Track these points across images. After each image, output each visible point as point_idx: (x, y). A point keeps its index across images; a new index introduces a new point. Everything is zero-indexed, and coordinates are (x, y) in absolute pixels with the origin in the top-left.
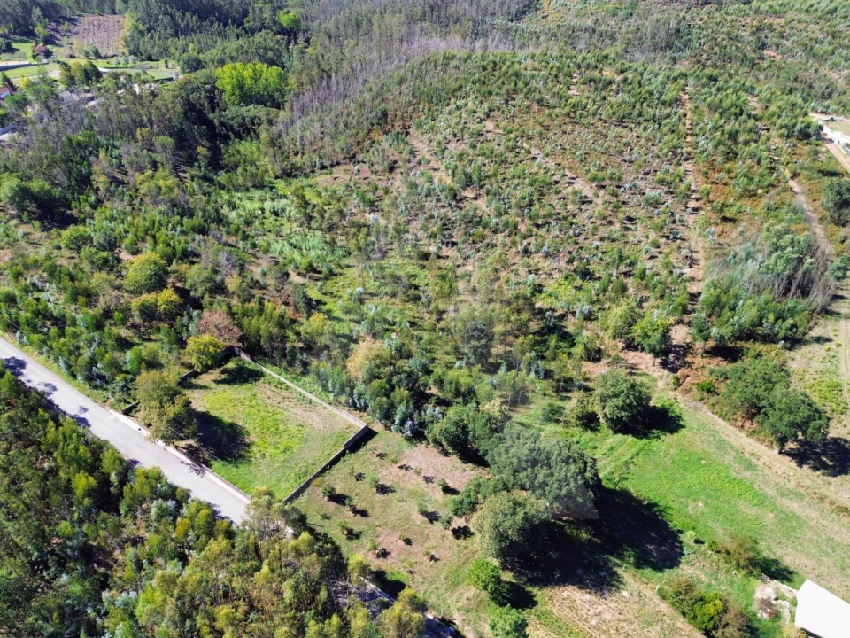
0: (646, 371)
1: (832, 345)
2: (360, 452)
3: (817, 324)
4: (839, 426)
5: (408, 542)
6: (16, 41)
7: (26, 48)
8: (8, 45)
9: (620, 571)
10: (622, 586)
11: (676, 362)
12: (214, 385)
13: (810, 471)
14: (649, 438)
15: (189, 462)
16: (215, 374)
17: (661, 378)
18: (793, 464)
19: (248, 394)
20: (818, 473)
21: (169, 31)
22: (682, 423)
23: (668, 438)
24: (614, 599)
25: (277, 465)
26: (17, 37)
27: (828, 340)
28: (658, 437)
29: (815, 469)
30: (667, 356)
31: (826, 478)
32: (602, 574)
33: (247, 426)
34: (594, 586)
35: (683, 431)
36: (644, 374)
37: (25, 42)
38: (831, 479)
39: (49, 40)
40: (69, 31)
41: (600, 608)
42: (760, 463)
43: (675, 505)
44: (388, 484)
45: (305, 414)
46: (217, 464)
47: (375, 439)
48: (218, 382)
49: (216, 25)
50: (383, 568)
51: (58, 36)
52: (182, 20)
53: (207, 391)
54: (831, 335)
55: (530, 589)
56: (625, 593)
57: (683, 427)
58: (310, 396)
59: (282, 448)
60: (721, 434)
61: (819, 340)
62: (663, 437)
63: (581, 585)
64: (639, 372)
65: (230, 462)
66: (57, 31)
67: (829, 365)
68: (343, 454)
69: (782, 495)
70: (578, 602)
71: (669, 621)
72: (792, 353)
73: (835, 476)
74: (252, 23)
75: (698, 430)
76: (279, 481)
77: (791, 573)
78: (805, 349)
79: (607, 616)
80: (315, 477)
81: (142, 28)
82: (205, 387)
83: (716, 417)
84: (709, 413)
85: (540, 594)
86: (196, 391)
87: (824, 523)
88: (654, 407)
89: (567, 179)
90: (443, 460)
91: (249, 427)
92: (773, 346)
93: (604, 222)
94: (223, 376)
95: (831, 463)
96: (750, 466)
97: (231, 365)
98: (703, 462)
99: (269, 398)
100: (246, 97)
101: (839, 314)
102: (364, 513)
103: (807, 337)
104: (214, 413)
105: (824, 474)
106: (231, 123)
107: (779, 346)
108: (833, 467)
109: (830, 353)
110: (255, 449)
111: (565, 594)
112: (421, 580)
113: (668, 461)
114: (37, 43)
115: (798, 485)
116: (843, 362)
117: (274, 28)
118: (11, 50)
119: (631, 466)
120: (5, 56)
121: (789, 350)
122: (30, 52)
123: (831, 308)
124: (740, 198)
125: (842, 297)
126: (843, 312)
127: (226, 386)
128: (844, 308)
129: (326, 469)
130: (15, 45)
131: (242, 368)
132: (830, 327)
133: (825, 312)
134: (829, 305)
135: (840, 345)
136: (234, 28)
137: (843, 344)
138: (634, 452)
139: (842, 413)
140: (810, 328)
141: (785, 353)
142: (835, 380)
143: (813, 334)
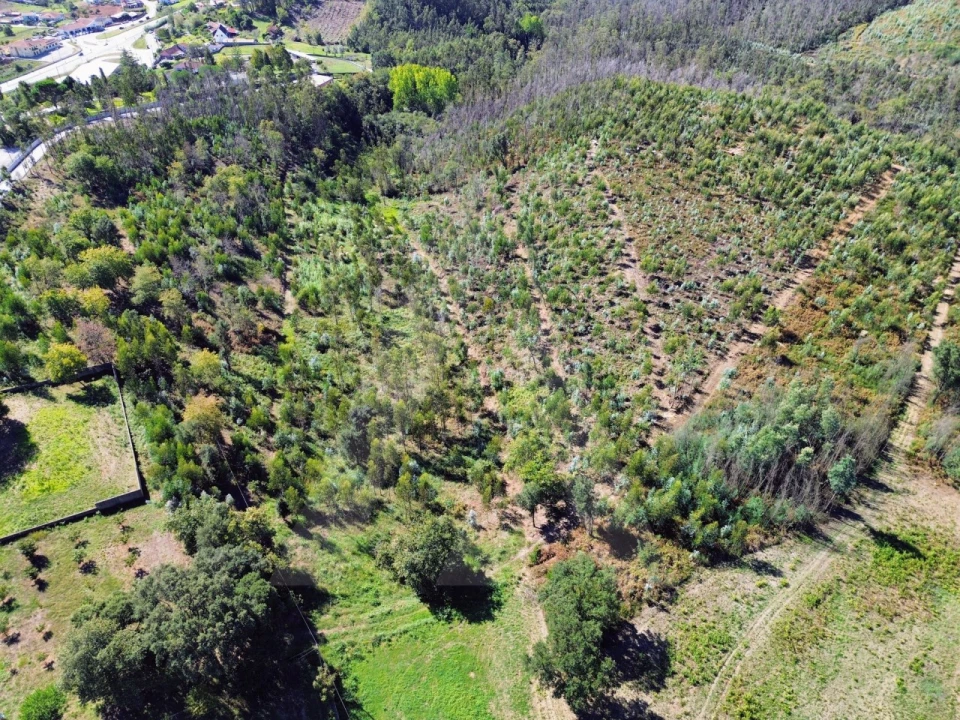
0: (524, 530)
1: (774, 582)
2: (111, 518)
3: (778, 543)
4: (677, 700)
5: (48, 636)
6: (259, 19)
7: (262, 27)
8: (249, 23)
11: (563, 531)
12: (63, 399)
14: (438, 617)
16: (77, 388)
17: (530, 545)
19: (83, 418)
21: (401, 24)
22: (496, 613)
23: (462, 627)
25: (24, 502)
26: (262, 16)
27: (776, 573)
28: (449, 619)
30: (557, 520)
33: (44, 451)
35: (489, 624)
36: (520, 534)
37: (264, 20)
39: (288, 21)
40: (310, 14)
44: (99, 563)
45: (108, 457)
47: (140, 508)
48: (70, 397)
49: (451, 22)
51: (298, 19)
52: (419, 13)
53: (52, 404)
54: (786, 567)
57: (492, 618)
59: (45, 487)
61: (762, 568)
62: (455, 622)
64: (516, 529)
66: (298, 12)
67: (743, 608)
72: (707, 572)
74: (491, 23)
75: (507, 631)
76: (9, 520)
78: (728, 575)
80: (38, 529)
81: (376, 17)
82: (53, 399)
84: (541, 614)
88: (489, 580)
89: (624, 260)
91: (44, 453)
92: (686, 553)
93: (624, 325)
94: (80, 393)
97: (98, 383)
98: (472, 675)
99: (96, 428)
100: (416, 103)
101: (827, 539)
102: (42, 586)
103: (747, 558)
106: (382, 127)
107: (691, 555)
109: (760, 592)
110: (23, 478)
112: (13, 685)
113: (431, 656)
114: (275, 23)
116: (768, 611)
117: (513, 31)
118: (250, 27)
119: (383, 644)
120: (244, 33)
121: (706, 566)
122: (265, 32)
123: (822, 528)
124: (831, 336)
125: (857, 518)
126: (838, 539)
127: (72, 403)
128: (845, 534)
129: (58, 523)
130: (255, 23)
131: (104, 389)
132: (794, 555)
133: (807, 530)
134: (825, 522)
135: (787, 585)
136: (470, 27)
137: (793, 585)
138: (402, 628)
139: (696, 684)
140: (762, 547)
141: (693, 569)
142: (731, 634)
143: (761, 556)
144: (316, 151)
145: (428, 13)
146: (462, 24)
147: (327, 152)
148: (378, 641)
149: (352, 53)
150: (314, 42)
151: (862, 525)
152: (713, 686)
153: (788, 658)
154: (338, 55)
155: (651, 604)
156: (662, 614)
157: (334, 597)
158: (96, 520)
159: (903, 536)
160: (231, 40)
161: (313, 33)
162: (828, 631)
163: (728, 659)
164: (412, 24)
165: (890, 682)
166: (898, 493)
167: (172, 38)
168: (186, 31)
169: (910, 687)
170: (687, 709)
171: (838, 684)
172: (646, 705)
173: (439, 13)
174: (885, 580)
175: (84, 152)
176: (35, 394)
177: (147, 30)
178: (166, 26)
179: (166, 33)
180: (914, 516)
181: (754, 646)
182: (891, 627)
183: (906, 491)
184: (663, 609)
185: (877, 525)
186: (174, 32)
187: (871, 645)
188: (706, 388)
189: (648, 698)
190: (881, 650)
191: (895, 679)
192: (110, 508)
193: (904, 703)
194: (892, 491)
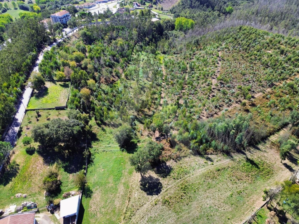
1: (209, 163)
3: (216, 154)
4: (167, 181)
6: (147, 2)
8: (144, 3)
9: (56, 164)
10: (51, 166)
11: (161, 139)
12: (58, 85)
13: (139, 184)
14: (120, 150)
16: (62, 83)
18: (139, 180)
19: (61, 89)
21: (188, 6)
22: (134, 152)
23: (125, 153)
24: (45, 166)
25: (41, 103)
26: (148, 1)
27: (211, 161)
28: (123, 151)
29: (141, 185)
30: (161, 137)
31: (139, 188)
32: (52, 161)
33: (49, 94)
34: (46, 161)
36: (151, 138)
37: (149, 3)
38: (140, 190)
39: (155, 3)
41: (40, 165)
43: (97, 165)
45: (62, 99)
46: (33, 97)
48: (60, 85)
49: (204, 7)
51: (158, 3)
52: (194, 3)
53: (56, 85)
54: (215, 160)
55: (36, 152)
56: (48, 167)
61: (208, 159)
63: (45, 159)
65: (36, 98)
67: (197, 166)
68: (53, 109)
69: (124, 184)
70: (39, 161)
72: (193, 156)
73: (142, 190)
74: (217, 8)
77: (90, 197)
78: (198, 158)
79: (38, 167)
80: (42, 109)
85: (36, 154)
87: (120, 197)
88: (138, 146)
89: (214, 77)
93: (205, 93)
95: (147, 186)
97: (67, 83)
98: (122, 164)
99: (62, 92)
102: (38, 120)
103: (206, 156)
104: (49, 89)
105: (141, 187)
106: (169, 35)
107: (189, 151)
108: (146, 188)
109: (204, 164)
110: (43, 99)
111: (39, 158)
114: (151, 4)
115: (132, 185)
116: (204, 169)
117: (223, 11)
118: (144, 4)
119: (105, 152)
120: (143, 6)
121: (193, 154)
122: (148, 6)
123: (232, 154)
124: (267, 107)
125: (245, 154)
126: (235, 157)
127: (60, 86)
128: (238, 157)
129: (46, 109)
130: (146, 3)
131: (68, 85)
132: (220, 158)
133: (227, 153)
134: (234, 153)
135: (213, 164)
136: (210, 9)
137: (215, 165)
138: (111, 150)
139: (174, 179)
140: (211, 154)
141: (189, 154)
142: (190, 171)
143: (210, 156)
144: (146, 38)
145: (197, 3)
146: (207, 8)
147: (149, 39)
148: (104, 151)
149: (170, 14)
150: (160, 9)
151: (245, 156)
152: (178, 181)
153: (202, 180)
154: (166, 14)
155: (173, 159)
156: (175, 163)
157: (100, 140)
158: (55, 111)
159: (256, 161)
160: (137, 7)
161: (161, 7)
162: (218, 177)
163: (186, 176)
164: (191, 7)
165: (229, 193)
166: (262, 151)
167: (123, 5)
168: (127, 4)
169: (234, 196)
170: (169, 183)
171: (214, 190)
172: (159, 180)
173: (201, 4)
174: (243, 170)
175: (85, 30)
176: (53, 82)
177: (118, 3)
178: (123, 3)
179: (122, 4)
180: (263, 158)
181: (195, 175)
182: (237, 181)
183: (265, 151)
184: (176, 161)
185: (249, 157)
186: (124, 4)
187: (229, 184)
188: (219, 113)
189: (160, 179)
190: (231, 186)
191: (231, 193)
192: (58, 109)
193: (229, 199)
194: (260, 150)
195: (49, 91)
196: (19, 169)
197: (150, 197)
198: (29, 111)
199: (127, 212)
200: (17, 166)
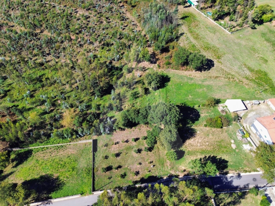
0: (148, 67)
1: (185, 35)
2: (98, 150)
3: (178, 30)
5: (140, 164)
9: (193, 127)
10: (196, 131)
11: (154, 60)
12: (15, 169)
13: (204, 72)
14: (165, 87)
15: (40, 203)
17: (153, 67)
18: (200, 72)
19: (34, 161)
20: (206, 71)
22: (169, 77)
24: (197, 135)
25: (76, 176)
28: (168, 85)
29: (205, 70)
32: (190, 131)
33: (48, 173)
34: (191, 136)
35: (171, 79)
38: (209, 71)
41: (197, 140)
42: (193, 77)
43: (185, 101)
44: (117, 152)
45: (65, 152)
46: (53, 195)
47: (98, 142)
48: (15, 166)
50: (142, 177)
54: (183, 32)
55: (180, 149)
56: (198, 132)
57: (170, 78)
58: (60, 145)
59: (71, 170)
60: (179, 74)
61: (181, 34)
62: (168, 84)
63: (189, 138)
64: (146, 69)
65: (57, 190)
67: (188, 41)
68: (94, 155)
69: (203, 82)
70: (192, 143)
71: (211, 131)
73: (209, 70)
75: (174, 77)
78: (180, 39)
79: (200, 141)
82: (12, 173)
83: (175, 70)
84: (172, 70)
85: (183, 148)
86: (10, 177)
87: (215, 83)
90: (125, 132)
91: (49, 172)
92: (174, 42)
94: (15, 163)
95: (207, 67)
96: (192, 79)
97: (13, 156)
98: (182, 85)
99: (44, 157)
102: (120, 167)
103: (179, 35)
104: (28, 179)
105: (207, 71)
108: (208, 68)
109: (186, 37)
110: (61, 178)
111: (188, 144)
112: (154, 171)
113: (174, 90)
115: (204, 77)
116: (190, 38)
125: (177, 19)
126: (180, 23)
132: (181, 29)
135: (186, 33)
141: (177, 43)
142: (192, 44)
153: (200, 40)
162: (197, 33)
163: (197, 47)
171: (206, 37)
174: (191, 22)
181: (196, 43)
182: (199, 27)
185: (180, 18)
187: (201, 30)
191: (208, 31)
195: (37, 177)
196: (206, 157)
197: (215, 65)
198: (95, 186)
199: (228, 77)
200: (202, 160)
